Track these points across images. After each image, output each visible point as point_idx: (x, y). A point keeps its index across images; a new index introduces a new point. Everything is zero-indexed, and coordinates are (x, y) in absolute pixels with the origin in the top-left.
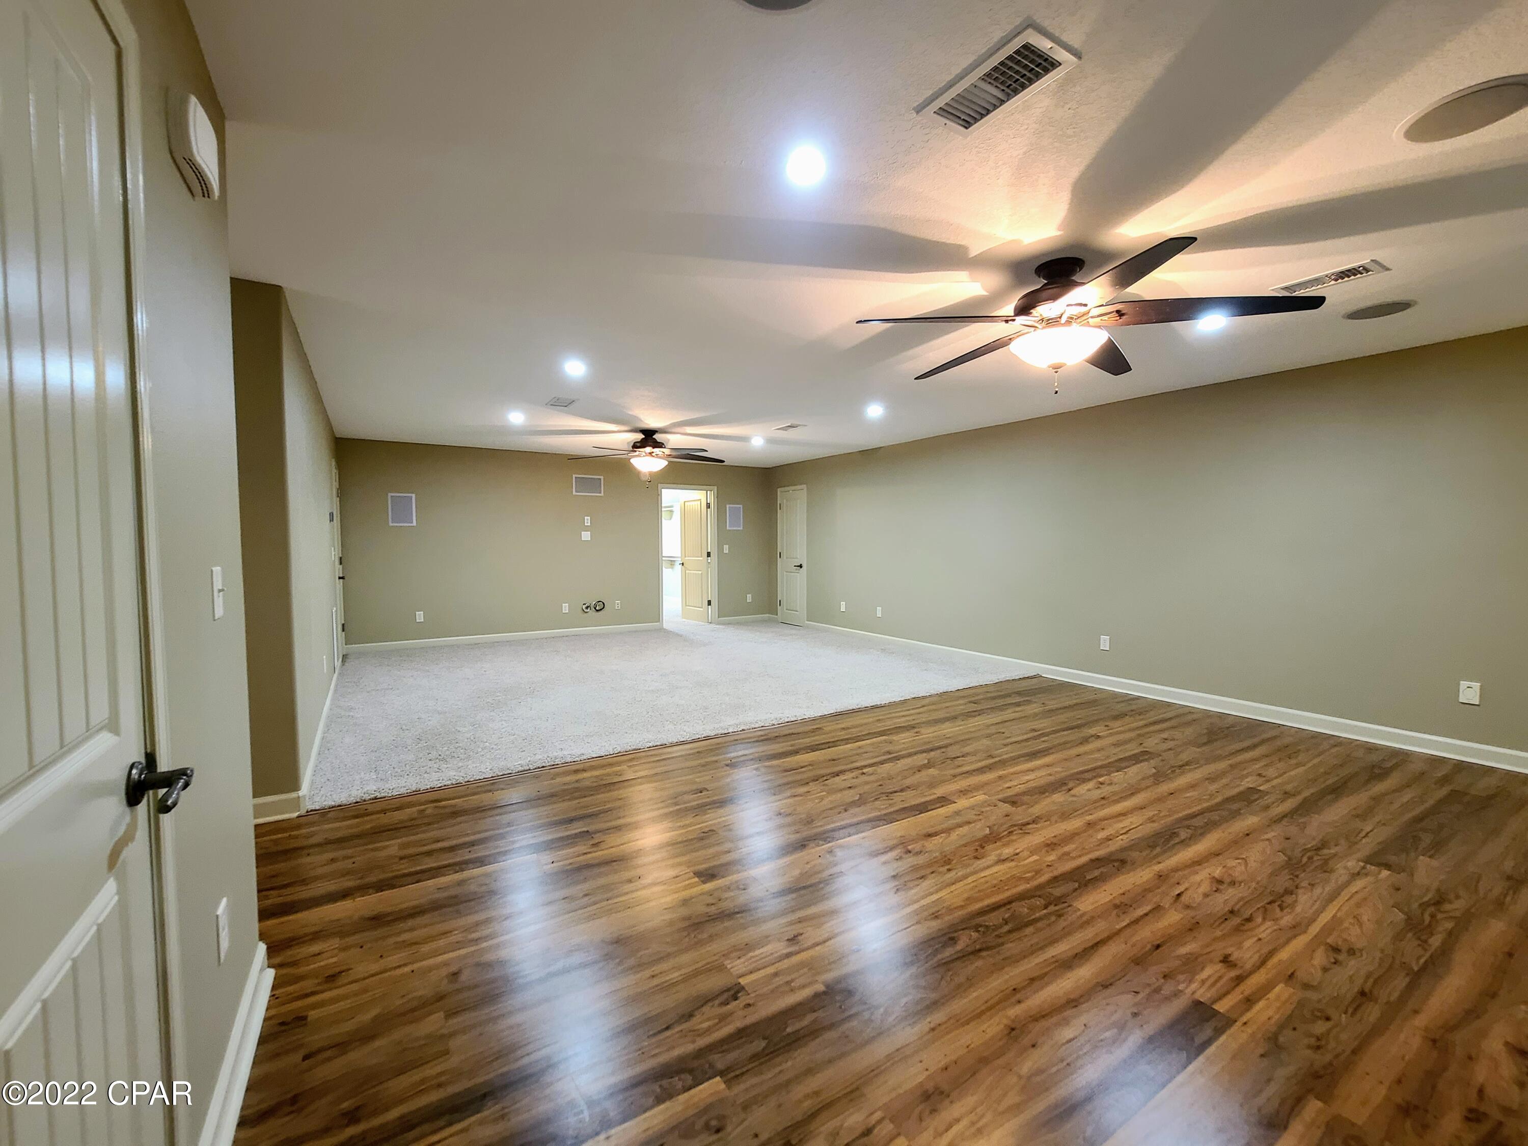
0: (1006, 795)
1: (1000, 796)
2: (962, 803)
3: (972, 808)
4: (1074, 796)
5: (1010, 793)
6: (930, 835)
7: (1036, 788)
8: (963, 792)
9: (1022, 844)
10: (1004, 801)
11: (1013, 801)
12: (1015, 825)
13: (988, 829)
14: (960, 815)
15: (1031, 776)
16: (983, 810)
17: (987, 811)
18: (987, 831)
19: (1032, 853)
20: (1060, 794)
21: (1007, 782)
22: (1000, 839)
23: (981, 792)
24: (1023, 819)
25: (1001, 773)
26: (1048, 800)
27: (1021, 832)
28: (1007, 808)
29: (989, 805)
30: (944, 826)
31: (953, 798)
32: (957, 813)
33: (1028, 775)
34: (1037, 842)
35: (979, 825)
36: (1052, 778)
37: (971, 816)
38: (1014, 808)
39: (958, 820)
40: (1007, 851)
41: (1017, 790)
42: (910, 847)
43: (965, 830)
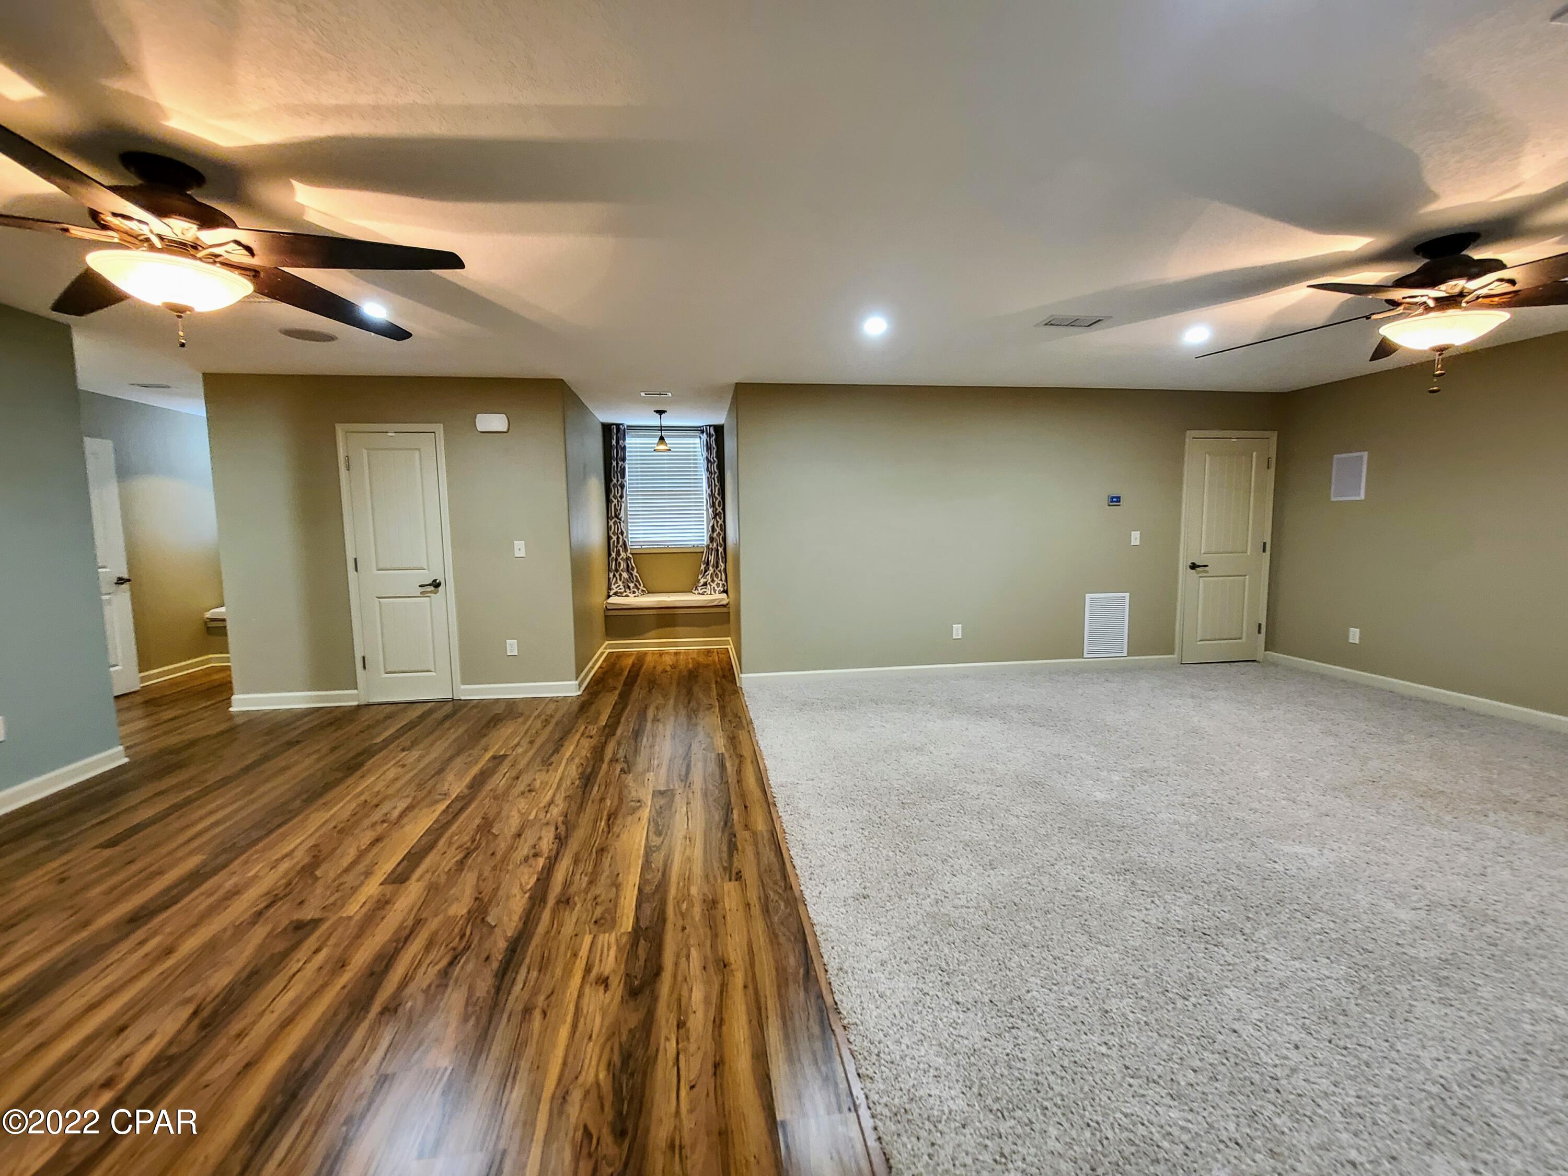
0: (317, 934)
1: (324, 927)
2: (372, 888)
3: (354, 890)
4: (188, 1001)
5: (312, 942)
6: (378, 840)
7: (271, 976)
8: (382, 904)
9: (270, 880)
10: (315, 923)
11: (302, 929)
12: (286, 896)
13: (319, 876)
14: (362, 874)
15: (283, 1004)
16: (337, 895)
17: (332, 894)
18: (318, 873)
19: (256, 876)
20: (216, 991)
21: (326, 962)
22: (299, 873)
23: (357, 918)
24: (276, 910)
25: (347, 977)
26: (239, 964)
27: (276, 892)
28: (308, 913)
29: (334, 904)
30: (371, 855)
31: (389, 888)
32: (368, 874)
33: (292, 1002)
34: (251, 891)
35: (332, 875)
36: (236, 1027)
37: (350, 879)
38: (295, 918)
39: (361, 867)
40: (285, 866)
41: (302, 954)
42: (385, 825)
43: (345, 862)
